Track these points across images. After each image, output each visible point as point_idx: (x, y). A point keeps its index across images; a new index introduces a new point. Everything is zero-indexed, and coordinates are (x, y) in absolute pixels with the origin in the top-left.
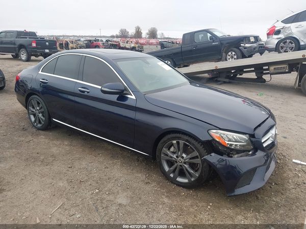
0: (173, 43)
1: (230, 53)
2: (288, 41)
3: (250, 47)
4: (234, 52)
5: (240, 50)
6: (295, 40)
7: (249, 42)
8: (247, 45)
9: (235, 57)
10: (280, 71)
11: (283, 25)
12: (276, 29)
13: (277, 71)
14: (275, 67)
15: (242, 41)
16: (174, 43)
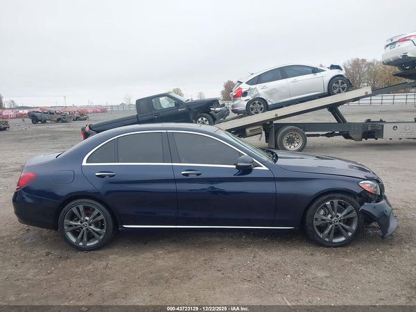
0: (51, 113)
1: (200, 119)
2: (257, 102)
3: (221, 110)
4: (205, 117)
5: (211, 115)
6: (263, 101)
7: (218, 106)
8: (217, 109)
9: (207, 122)
10: (256, 133)
11: (248, 86)
12: (243, 91)
13: (252, 133)
14: (250, 129)
15: (212, 104)
16: (53, 114)
